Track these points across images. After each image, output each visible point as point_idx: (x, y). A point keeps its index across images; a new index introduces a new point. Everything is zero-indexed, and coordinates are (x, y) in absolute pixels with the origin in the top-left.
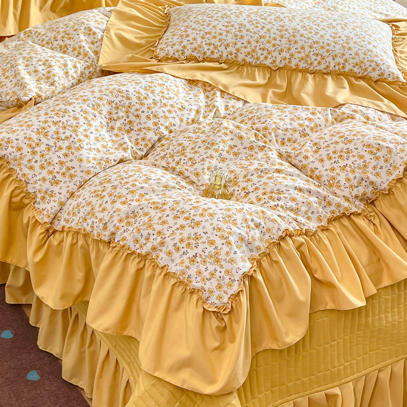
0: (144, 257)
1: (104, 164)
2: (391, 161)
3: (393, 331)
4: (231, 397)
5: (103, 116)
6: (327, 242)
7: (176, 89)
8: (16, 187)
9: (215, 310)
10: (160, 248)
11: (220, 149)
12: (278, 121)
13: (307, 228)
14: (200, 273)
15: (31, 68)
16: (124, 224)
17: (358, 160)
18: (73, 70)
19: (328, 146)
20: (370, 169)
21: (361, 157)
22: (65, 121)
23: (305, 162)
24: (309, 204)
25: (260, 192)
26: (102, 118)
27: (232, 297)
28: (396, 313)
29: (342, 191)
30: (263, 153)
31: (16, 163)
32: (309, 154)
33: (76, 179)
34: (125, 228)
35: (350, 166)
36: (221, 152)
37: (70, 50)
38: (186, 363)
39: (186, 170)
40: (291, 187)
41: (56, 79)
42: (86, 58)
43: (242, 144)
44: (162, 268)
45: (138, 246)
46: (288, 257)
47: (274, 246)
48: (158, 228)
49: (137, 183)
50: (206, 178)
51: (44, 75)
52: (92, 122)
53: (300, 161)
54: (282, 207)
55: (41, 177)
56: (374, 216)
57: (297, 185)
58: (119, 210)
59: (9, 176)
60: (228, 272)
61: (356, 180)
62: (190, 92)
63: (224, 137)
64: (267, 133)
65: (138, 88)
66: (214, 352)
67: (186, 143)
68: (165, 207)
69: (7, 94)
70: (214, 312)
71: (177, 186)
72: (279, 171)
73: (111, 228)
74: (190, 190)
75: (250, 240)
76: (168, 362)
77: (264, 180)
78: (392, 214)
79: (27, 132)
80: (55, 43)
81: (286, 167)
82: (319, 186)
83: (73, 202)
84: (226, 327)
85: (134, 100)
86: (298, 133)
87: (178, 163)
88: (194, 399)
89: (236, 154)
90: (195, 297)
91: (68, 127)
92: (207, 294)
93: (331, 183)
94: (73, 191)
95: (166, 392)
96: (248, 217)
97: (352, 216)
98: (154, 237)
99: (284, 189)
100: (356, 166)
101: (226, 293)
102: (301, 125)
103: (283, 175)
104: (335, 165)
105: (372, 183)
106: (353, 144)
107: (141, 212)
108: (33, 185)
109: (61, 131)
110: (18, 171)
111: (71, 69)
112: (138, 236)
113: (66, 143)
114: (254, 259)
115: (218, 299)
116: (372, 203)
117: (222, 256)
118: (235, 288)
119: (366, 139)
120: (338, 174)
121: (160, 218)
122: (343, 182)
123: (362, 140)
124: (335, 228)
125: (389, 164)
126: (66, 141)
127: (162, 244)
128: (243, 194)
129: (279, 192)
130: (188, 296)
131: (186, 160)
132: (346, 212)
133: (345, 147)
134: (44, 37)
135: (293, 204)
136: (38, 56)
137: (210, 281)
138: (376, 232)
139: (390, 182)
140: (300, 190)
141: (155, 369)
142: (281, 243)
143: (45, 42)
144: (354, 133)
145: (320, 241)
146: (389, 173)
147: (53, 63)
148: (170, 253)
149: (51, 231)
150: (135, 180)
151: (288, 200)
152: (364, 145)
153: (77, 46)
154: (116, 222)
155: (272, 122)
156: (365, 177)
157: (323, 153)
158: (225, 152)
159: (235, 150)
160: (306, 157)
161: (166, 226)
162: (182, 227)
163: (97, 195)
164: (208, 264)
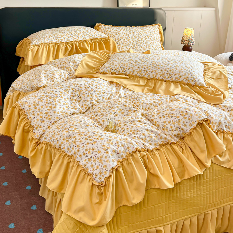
0: (71, 157)
1: (65, 114)
2: (192, 120)
3: (190, 201)
4: (102, 229)
5: (69, 94)
6: (158, 156)
7: (103, 85)
8: (26, 122)
9: (97, 184)
10: (77, 153)
11: (115, 110)
12: (144, 100)
13: (148, 148)
14: (92, 166)
15: (46, 75)
16: (65, 141)
17: (176, 118)
18: (64, 76)
19: (164, 111)
20: (182, 123)
21: (178, 117)
22: (51, 95)
23: (153, 118)
24: (151, 137)
25: (130, 130)
26: (68, 95)
27: (106, 179)
28: (192, 192)
29: (168, 132)
30: (134, 113)
31: (28, 112)
32: (155, 115)
33: (52, 120)
34: (65, 143)
35: (173, 121)
36: (116, 111)
37: (65, 68)
38: (81, 209)
39: (99, 119)
40: (143, 129)
41: (55, 79)
42: (71, 72)
43: (126, 109)
44: (77, 162)
45: (69, 151)
46: (136, 161)
47: (130, 155)
48: (78, 143)
49: (75, 123)
50: (107, 123)
51: (51, 77)
52: (63, 97)
53: (151, 118)
54: (138, 137)
55: (37, 119)
56: (183, 145)
57: (146, 128)
58: (64, 134)
59: (25, 118)
60: (105, 166)
61: (175, 127)
62: (109, 86)
63: (118, 105)
64: (139, 105)
65: (86, 83)
66: (96, 205)
67: (101, 107)
68: (83, 134)
69: (34, 85)
70: (97, 185)
71: (93, 126)
72: (139, 121)
73: (60, 143)
74: (99, 128)
75: (118, 152)
76: (74, 207)
77: (132, 125)
78: (191, 144)
79: (34, 99)
80: (60, 66)
81: (144, 120)
82: (158, 129)
83: (48, 130)
84: (102, 193)
85: (83, 88)
86: (153, 106)
87: (96, 116)
88: (87, 227)
89: (122, 113)
90: (89, 177)
91: (52, 98)
92: (94, 176)
93: (164, 129)
94: (50, 125)
95: (72, 222)
96: (119, 141)
97: (172, 144)
98: (75, 148)
99: (140, 129)
100: (175, 121)
101: (103, 176)
102: (154, 102)
103: (141, 123)
104: (166, 120)
105: (182, 129)
106: (175, 111)
107: (73, 136)
108: (33, 122)
109: (49, 99)
110: (28, 116)
111: (63, 76)
112: (69, 147)
113: (50, 105)
114: (120, 161)
115: (100, 179)
116: (183, 139)
117: (103, 159)
118: (108, 174)
119: (181, 109)
120: (167, 124)
121: (79, 139)
122: (169, 128)
123: (179, 109)
124: (163, 149)
125: (190, 121)
126: (50, 104)
127: (78, 151)
128: (122, 131)
129: (138, 131)
130: (86, 176)
131: (100, 114)
132: (169, 142)
133: (171, 112)
134: (56, 63)
135: (143, 137)
136: (51, 70)
137: (96, 170)
138: (183, 153)
139: (191, 129)
140: (148, 130)
141: (68, 211)
142: (134, 154)
143: (56, 65)
144: (177, 106)
145: (154, 155)
146: (191, 125)
147: (56, 73)
148: (81, 156)
149: (38, 143)
150: (74, 122)
151: (141, 134)
152: (180, 112)
153: (68, 67)
154: (62, 140)
155: (141, 100)
156: (179, 126)
157: (161, 114)
158: (117, 112)
159: (123, 111)
160: (153, 116)
161: (81, 143)
162: (88, 144)
163: (58, 128)
164: (96, 162)
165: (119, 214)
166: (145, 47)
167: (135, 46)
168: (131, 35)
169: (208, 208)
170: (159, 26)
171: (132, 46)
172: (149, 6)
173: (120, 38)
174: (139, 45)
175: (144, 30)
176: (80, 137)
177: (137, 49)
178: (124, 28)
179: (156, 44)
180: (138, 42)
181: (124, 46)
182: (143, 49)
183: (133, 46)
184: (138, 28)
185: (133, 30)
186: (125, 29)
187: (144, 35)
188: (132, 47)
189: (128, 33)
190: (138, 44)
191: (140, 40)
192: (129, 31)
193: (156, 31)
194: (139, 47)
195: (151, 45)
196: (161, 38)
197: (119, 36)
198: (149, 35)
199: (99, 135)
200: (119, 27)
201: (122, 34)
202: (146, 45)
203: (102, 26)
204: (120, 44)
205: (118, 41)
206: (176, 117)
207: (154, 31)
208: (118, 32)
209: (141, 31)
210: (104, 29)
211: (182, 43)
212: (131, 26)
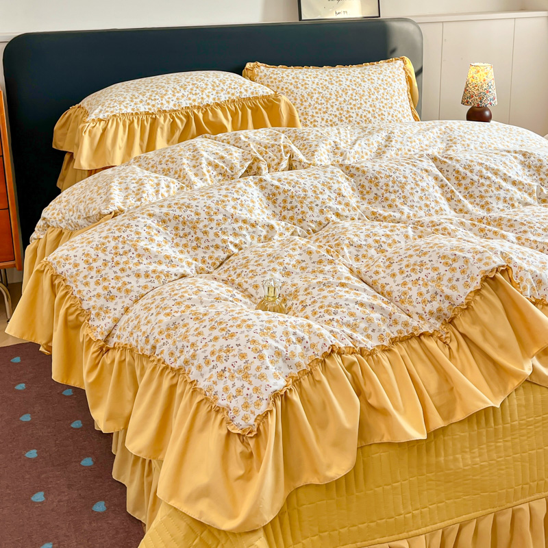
0: (177, 372)
1: (164, 278)
2: (468, 272)
3: (473, 476)
4: (252, 538)
6: (386, 364)
9: (240, 432)
10: (192, 361)
11: (285, 262)
13: (362, 346)
14: (226, 389)
15: (124, 186)
16: (164, 336)
17: (431, 272)
18: (165, 189)
19: (401, 260)
20: (445, 282)
21: (435, 269)
23: (375, 277)
24: (370, 320)
25: (318, 305)
27: (258, 418)
28: (477, 454)
29: (415, 307)
30: (331, 266)
32: (380, 270)
33: (132, 294)
34: (165, 341)
35: (423, 280)
36: (285, 265)
37: (172, 173)
38: (203, 493)
39: (245, 282)
40: (352, 301)
41: (144, 195)
42: (184, 181)
43: (311, 259)
44: (192, 382)
45: (172, 360)
46: (333, 377)
47: (318, 363)
48: (192, 339)
49: (186, 295)
50: (263, 292)
51: (133, 192)
53: (371, 277)
54: (338, 321)
56: (451, 337)
57: (359, 299)
58: (160, 321)
60: (256, 389)
61: (429, 294)
63: (291, 252)
64: (340, 248)
66: (238, 482)
67: (251, 256)
68: (205, 318)
70: (239, 434)
71: (231, 299)
72: (343, 285)
73: (152, 342)
74: (246, 303)
75: (288, 355)
76: (187, 489)
77: (325, 293)
80: (159, 167)
81: (353, 282)
82: (388, 303)
83: (125, 318)
84: (251, 454)
87: (239, 275)
88: (218, 536)
89: (303, 269)
90: (220, 417)
92: (232, 414)
93: (402, 301)
94: (128, 306)
95: (183, 525)
96: (291, 330)
97: (422, 337)
98: (188, 349)
99: (342, 302)
100: (429, 278)
101: (253, 413)
103: (347, 289)
104: (407, 279)
105: (448, 297)
106: (427, 256)
107: (181, 323)
111: (163, 188)
112: (173, 348)
114: (292, 377)
115: (244, 420)
116: (451, 321)
117: (252, 371)
118: (263, 408)
119: (442, 250)
120: (410, 289)
121: (197, 329)
122: (415, 296)
123: (437, 251)
124: (397, 350)
125: (466, 276)
127: (194, 356)
128: (300, 307)
129: (338, 306)
130: (213, 414)
132: (415, 333)
133: (419, 260)
134: (150, 161)
135: (351, 320)
136: (134, 176)
137: (236, 399)
138: (451, 357)
139: (468, 296)
140: (362, 305)
141: (171, 497)
142: (326, 360)
143: (150, 165)
144: (431, 245)
145: (378, 362)
146: (467, 285)
147: (146, 182)
148: (199, 367)
149: (104, 349)
150: (185, 292)
151: (345, 314)
152: (439, 257)
153: (178, 169)
154: (156, 334)
156: (439, 291)
157: (395, 267)
158: (291, 266)
159: (303, 264)
160: (377, 273)
161: (201, 337)
162: (216, 339)
163: (146, 308)
164: (236, 379)
165: (296, 506)
166: (369, 115)
167: (345, 113)
168: (335, 87)
169: (520, 495)
170: (405, 64)
171: (337, 113)
172: (378, 15)
173: (306, 96)
174: (354, 111)
175: (367, 73)
176: (197, 326)
177: (350, 121)
178: (317, 71)
179: (398, 106)
180: (351, 104)
181: (317, 115)
182: (366, 121)
183: (340, 114)
184: (351, 71)
185: (338, 74)
186: (318, 73)
187: (366, 87)
188: (336, 116)
189: (325, 83)
190: (352, 108)
191: (356, 100)
192: (327, 78)
193: (396, 76)
194: (354, 115)
195: (385, 109)
196: (411, 91)
197: (304, 92)
198: (380, 85)
199: (242, 318)
200: (305, 69)
201: (310, 85)
202: (373, 111)
203: (262, 68)
204: (307, 110)
205: (302, 105)
206: (430, 270)
207: (391, 75)
208: (300, 81)
209: (359, 75)
210: (265, 75)
211: (465, 102)
212: (333, 65)
